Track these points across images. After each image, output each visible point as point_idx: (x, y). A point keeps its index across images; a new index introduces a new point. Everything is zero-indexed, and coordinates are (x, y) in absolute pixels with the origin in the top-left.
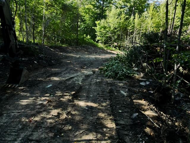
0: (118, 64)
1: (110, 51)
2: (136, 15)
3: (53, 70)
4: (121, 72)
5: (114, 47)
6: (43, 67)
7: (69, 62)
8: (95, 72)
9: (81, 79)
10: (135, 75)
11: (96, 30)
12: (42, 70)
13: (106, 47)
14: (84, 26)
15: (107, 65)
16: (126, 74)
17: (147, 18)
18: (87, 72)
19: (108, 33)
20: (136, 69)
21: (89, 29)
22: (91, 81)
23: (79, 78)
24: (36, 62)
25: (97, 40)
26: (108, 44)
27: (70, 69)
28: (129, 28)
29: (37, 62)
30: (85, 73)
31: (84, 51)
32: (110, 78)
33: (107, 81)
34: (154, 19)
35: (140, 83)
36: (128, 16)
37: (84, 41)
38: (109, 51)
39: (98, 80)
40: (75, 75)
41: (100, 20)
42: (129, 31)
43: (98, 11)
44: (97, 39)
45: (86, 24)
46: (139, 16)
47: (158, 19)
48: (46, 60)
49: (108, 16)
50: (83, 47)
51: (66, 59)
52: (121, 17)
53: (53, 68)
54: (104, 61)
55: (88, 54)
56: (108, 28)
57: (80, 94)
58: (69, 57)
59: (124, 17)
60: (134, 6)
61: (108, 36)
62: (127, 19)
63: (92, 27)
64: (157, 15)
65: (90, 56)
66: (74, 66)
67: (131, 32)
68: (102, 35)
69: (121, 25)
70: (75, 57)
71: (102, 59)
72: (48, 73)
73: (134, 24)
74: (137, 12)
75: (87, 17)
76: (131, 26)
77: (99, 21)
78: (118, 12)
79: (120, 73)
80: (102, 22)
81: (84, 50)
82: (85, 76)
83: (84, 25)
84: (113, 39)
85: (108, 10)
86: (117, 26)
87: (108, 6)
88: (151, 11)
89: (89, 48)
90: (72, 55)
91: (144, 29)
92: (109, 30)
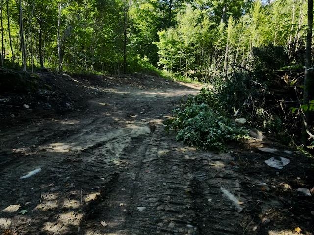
0: (205, 111)
1: (184, 84)
2: (229, 19)
3: (63, 123)
4: (214, 132)
5: (190, 77)
6: (43, 118)
7: (104, 104)
8: (155, 128)
9: (120, 148)
10: (245, 137)
11: (158, 46)
12: (39, 124)
13: (177, 76)
14: (137, 40)
15: (180, 114)
16: (225, 135)
17: (249, 26)
18: (137, 128)
19: (179, 52)
20: (242, 121)
21: (145, 45)
22: (144, 156)
23: (117, 145)
24: (27, 106)
25: (159, 65)
26: (179, 71)
27: (103, 120)
28: (218, 44)
29: (29, 105)
30: (133, 131)
31: (136, 84)
32: (190, 146)
33: (183, 156)
34: (260, 28)
35: (266, 161)
36: (214, 23)
37: (137, 66)
38: (181, 83)
39: (161, 152)
40: (111, 135)
41: (166, 30)
42: (216, 48)
43: (162, 14)
44: (159, 63)
45: (142, 37)
46: (234, 22)
47: (269, 27)
48: (54, 101)
49: (180, 21)
50: (135, 77)
51: (99, 98)
52: (202, 24)
53: (64, 118)
54: (173, 103)
55: (144, 89)
56: (179, 43)
57: (110, 203)
58: (106, 94)
59: (208, 24)
60: (225, 6)
61: (179, 57)
62: (213, 27)
63: (151, 42)
64: (267, 20)
65: (147, 93)
66: (113, 114)
67: (221, 50)
68: (169, 56)
69: (202, 38)
70: (118, 95)
71: (170, 98)
72: (49, 133)
73: (225, 37)
74: (229, 15)
75: (143, 25)
76: (219, 41)
77: (164, 31)
78: (197, 14)
79: (212, 132)
80: (168, 33)
81: (137, 82)
82: (133, 138)
83: (137, 38)
84: (188, 62)
85: (179, 12)
86: (195, 40)
87: (179, 6)
88: (257, 13)
89: (145, 78)
90: (113, 91)
91: (244, 44)
92: (182, 47)
